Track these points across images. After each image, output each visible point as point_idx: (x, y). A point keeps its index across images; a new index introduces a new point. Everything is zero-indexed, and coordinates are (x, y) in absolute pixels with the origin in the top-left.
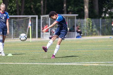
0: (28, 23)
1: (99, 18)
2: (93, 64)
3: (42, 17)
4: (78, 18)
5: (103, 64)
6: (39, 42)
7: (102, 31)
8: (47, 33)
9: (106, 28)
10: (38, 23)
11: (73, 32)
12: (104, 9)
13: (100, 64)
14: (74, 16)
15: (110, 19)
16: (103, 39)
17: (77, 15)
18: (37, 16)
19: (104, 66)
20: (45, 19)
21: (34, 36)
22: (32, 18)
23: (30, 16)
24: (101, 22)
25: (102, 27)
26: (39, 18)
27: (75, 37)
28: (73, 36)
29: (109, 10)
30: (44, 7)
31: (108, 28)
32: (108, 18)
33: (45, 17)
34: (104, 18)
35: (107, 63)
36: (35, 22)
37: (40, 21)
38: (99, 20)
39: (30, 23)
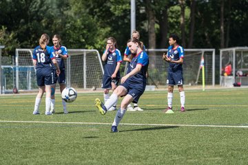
0: (200, 60)
3: (221, 51)
6: (217, 91)
8: (230, 77)
10: (216, 60)
18: (214, 50)
20: (227, 55)
21: (208, 82)
22: (205, 52)
23: (203, 50)
26: (217, 53)
30: (225, 35)
33: (227, 52)
36: (211, 60)
37: (219, 57)
39: (203, 61)
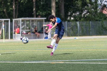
1: (65, 21)
2: (59, 62)
3: (14, 20)
4: (46, 21)
5: (68, 62)
6: (11, 42)
7: (67, 33)
8: (18, 35)
9: (71, 30)
10: (10, 25)
11: (42, 34)
12: (69, 13)
13: (65, 62)
14: (43, 20)
15: (75, 22)
16: (68, 40)
17: (45, 18)
18: (9, 20)
19: (68, 64)
20: (17, 22)
21: (7, 37)
22: (4, 21)
23: (3, 20)
24: (67, 24)
25: (67, 29)
26: (11, 21)
27: (44, 38)
28: (42, 38)
29: (74, 14)
30: (16, 11)
31: (73, 30)
32: (73, 21)
33: (17, 20)
34: (69, 21)
35: (72, 62)
36: (8, 25)
37: (12, 23)
38: (65, 23)
39: (3, 26)
